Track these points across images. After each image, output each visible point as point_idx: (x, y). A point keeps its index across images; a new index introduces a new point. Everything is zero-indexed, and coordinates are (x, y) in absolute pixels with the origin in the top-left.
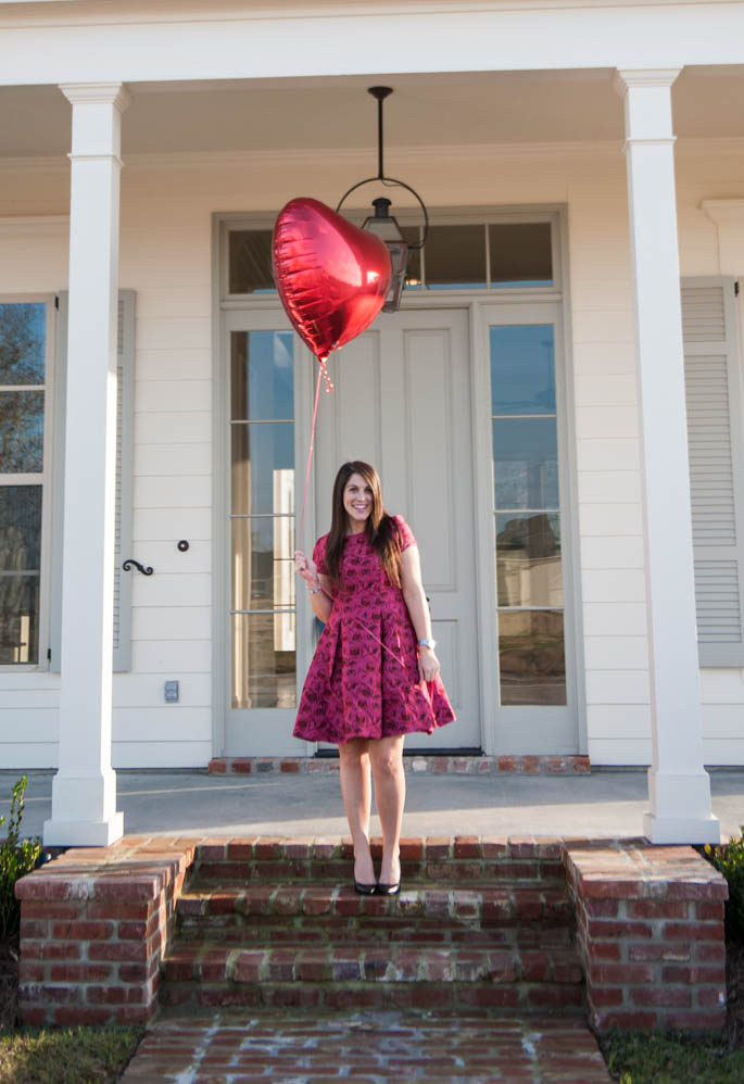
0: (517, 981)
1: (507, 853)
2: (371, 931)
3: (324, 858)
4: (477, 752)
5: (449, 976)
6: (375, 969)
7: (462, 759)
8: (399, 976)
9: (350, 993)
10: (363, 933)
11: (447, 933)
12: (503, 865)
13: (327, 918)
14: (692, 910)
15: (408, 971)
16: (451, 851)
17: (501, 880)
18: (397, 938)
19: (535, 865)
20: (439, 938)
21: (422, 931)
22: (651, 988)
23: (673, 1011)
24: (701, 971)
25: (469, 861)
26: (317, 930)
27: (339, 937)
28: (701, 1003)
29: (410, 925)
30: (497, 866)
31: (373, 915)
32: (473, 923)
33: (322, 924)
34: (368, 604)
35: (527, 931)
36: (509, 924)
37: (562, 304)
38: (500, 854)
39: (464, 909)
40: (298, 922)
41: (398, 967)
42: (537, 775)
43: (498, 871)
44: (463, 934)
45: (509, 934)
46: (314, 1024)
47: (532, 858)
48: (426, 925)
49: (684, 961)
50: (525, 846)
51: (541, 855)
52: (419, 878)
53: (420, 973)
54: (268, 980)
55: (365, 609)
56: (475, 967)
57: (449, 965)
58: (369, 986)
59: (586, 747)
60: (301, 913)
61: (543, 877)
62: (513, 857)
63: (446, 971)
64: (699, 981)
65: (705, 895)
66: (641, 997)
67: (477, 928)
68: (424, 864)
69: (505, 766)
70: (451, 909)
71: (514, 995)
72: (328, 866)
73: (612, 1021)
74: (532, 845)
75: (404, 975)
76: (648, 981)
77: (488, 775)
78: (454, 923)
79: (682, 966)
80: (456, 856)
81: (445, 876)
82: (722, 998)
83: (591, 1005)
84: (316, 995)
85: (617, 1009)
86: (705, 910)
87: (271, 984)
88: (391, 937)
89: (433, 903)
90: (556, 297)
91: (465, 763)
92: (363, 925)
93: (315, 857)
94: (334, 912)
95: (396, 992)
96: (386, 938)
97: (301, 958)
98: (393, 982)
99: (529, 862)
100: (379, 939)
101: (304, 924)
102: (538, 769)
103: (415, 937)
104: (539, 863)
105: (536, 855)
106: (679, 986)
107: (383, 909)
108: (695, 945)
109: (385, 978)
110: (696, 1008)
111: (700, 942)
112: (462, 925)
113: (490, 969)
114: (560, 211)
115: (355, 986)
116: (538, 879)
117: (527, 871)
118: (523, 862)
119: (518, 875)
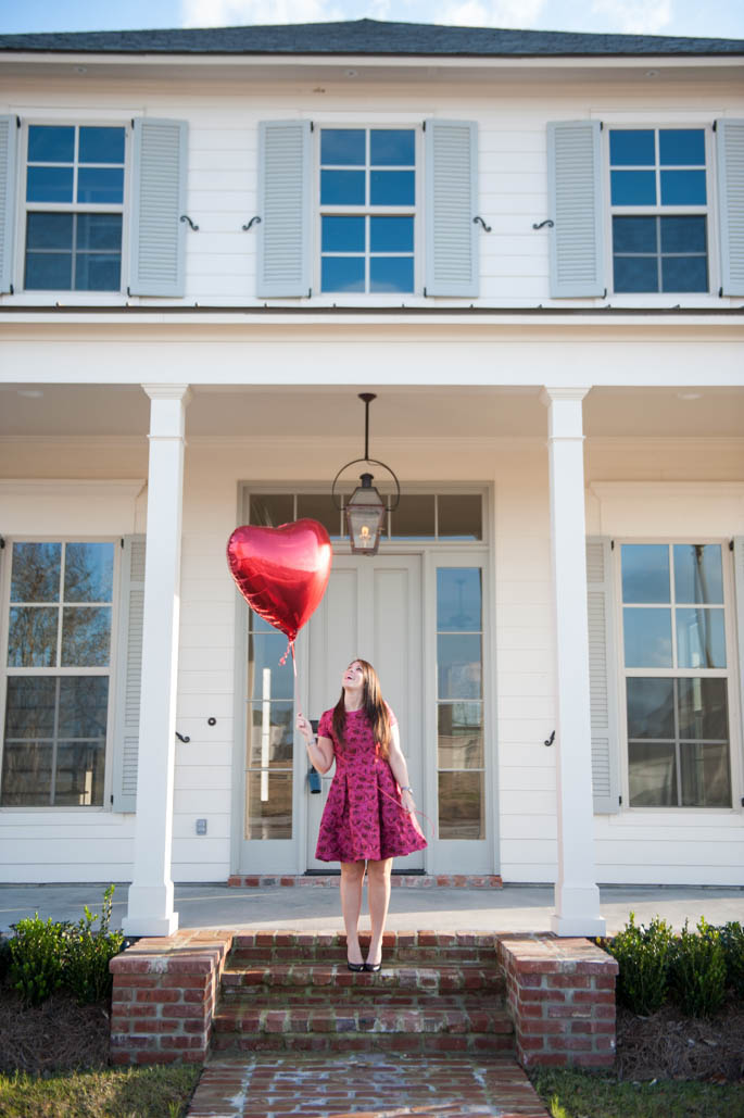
0: (466, 1032)
1: (456, 942)
2: (361, 997)
3: (325, 946)
4: (421, 872)
5: (419, 1028)
6: (366, 1024)
7: (411, 877)
8: (383, 1028)
9: (348, 1041)
10: (355, 998)
11: (415, 998)
12: (453, 951)
13: (329, 988)
14: (593, 982)
15: (390, 1025)
16: (416, 941)
17: (451, 961)
18: (379, 1003)
19: (476, 951)
20: (408, 1002)
21: (397, 997)
22: (563, 1037)
23: (579, 1053)
24: (598, 1025)
25: (428, 948)
26: (322, 996)
27: (338, 1001)
28: (598, 1048)
29: (389, 992)
30: (447, 951)
31: (362, 986)
32: (433, 991)
33: (326, 992)
34: (366, 763)
35: (472, 998)
36: (459, 992)
37: (489, 553)
38: (451, 943)
39: (427, 982)
40: (308, 991)
41: (383, 1022)
42: (465, 889)
43: (449, 955)
44: (426, 999)
45: (459, 999)
46: (323, 1063)
47: (473, 946)
48: (400, 993)
49: (587, 1018)
50: (469, 937)
51: (480, 944)
52: (393, 960)
53: (398, 1026)
54: (289, 1032)
55: (365, 767)
56: (438, 1022)
57: (419, 1021)
58: (361, 1036)
59: (499, 869)
60: (311, 984)
61: (481, 960)
62: (460, 945)
63: (416, 1025)
64: (597, 1031)
65: (602, 970)
66: (556, 1043)
67: (436, 995)
68: (396, 950)
69: (442, 882)
70: (418, 981)
71: (464, 1042)
72: (328, 951)
73: (536, 1060)
74: (473, 937)
75: (387, 1028)
76: (561, 1032)
77: (430, 889)
78: (420, 992)
79: (585, 1021)
80: (420, 944)
81: (412, 959)
82: (613, 1044)
83: (521, 1048)
84: (324, 1043)
85: (540, 1052)
86: (602, 982)
87: (291, 1034)
88: (374, 1002)
89: (406, 978)
90: (485, 548)
91: (413, 881)
92: (355, 993)
93: (319, 945)
94: (335, 983)
95: (380, 1039)
96: (371, 1002)
97: (312, 1016)
98: (380, 1033)
99: (471, 949)
100: (366, 1003)
101: (313, 992)
102: (465, 885)
103: (392, 1001)
104: (478, 949)
105: (476, 944)
106: (583, 1036)
107: (369, 982)
108: (595, 1007)
109: (373, 1030)
110: (595, 1051)
111: (599, 1005)
112: (425, 993)
113: (448, 1024)
114: (489, 487)
115: (351, 1035)
116: (478, 961)
117: (470, 955)
118: (467, 949)
119: (463, 958)
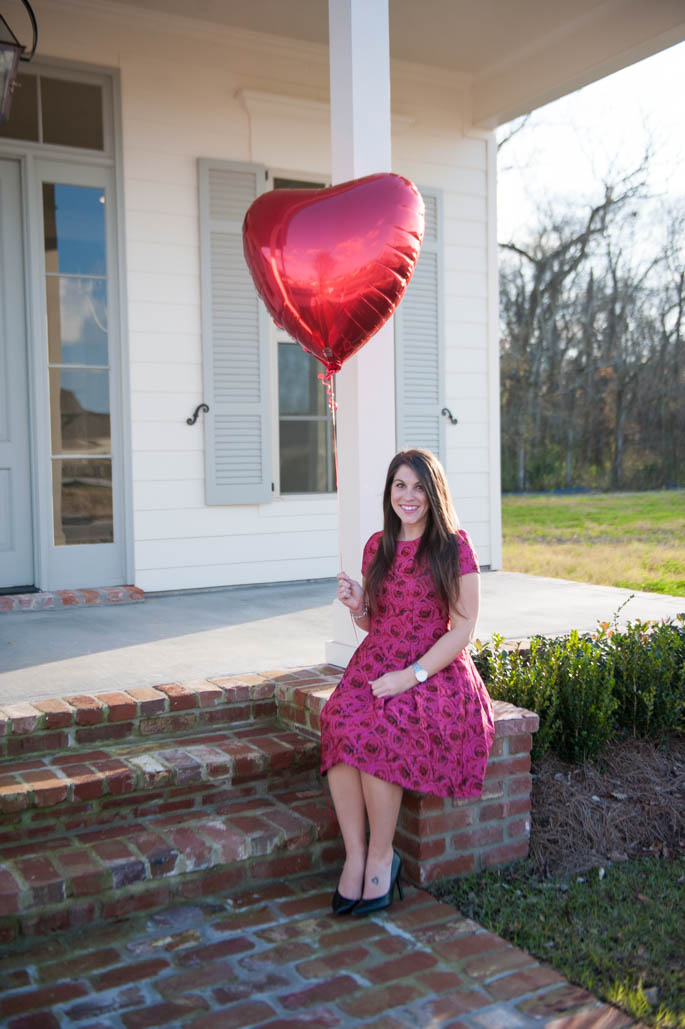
0: (312, 842)
1: (223, 699)
2: (113, 811)
3: (26, 731)
4: (32, 589)
5: (243, 853)
6: (162, 864)
7: (22, 597)
8: (190, 866)
10: (106, 814)
11: (198, 797)
12: (217, 712)
13: (63, 806)
14: (505, 747)
15: (200, 858)
16: (167, 705)
17: (215, 726)
18: (144, 814)
19: (248, 707)
20: (189, 804)
21: (171, 800)
22: (469, 830)
23: (488, 849)
24: (512, 804)
25: (183, 712)
26: (51, 821)
27: (77, 825)
28: (511, 836)
29: (159, 796)
30: (211, 713)
31: (119, 792)
32: (224, 782)
33: (56, 814)
35: (278, 780)
36: (262, 776)
37: (114, 171)
38: (216, 702)
39: (216, 770)
40: (27, 818)
41: (189, 857)
42: (97, 606)
43: (213, 717)
44: (213, 795)
45: (260, 787)
47: (246, 701)
48: (174, 794)
49: (499, 798)
50: (240, 689)
51: (255, 696)
52: (131, 738)
53: (213, 858)
54: (30, 907)
56: (270, 838)
57: (244, 842)
58: (153, 885)
59: (133, 578)
61: (255, 718)
62: (229, 702)
63: (241, 849)
64: (510, 814)
65: (520, 730)
66: (462, 841)
67: (228, 787)
68: (136, 722)
69: (68, 600)
70: (203, 771)
71: (307, 858)
72: (28, 740)
73: (435, 873)
74: (247, 688)
75: (197, 864)
76: (469, 824)
77: (52, 610)
78: (207, 786)
79: (496, 803)
80: (173, 708)
81: (159, 731)
82: (528, 827)
84: (91, 910)
85: (441, 859)
86: (517, 744)
87: (34, 910)
88: (137, 814)
89: (185, 769)
90: (108, 162)
91: (30, 601)
92: (105, 807)
93: (14, 733)
94: (73, 798)
95: (184, 884)
96: (131, 816)
97: (67, 873)
98: (183, 874)
99: (243, 705)
100: (124, 818)
101: (35, 818)
102: (98, 601)
103: (163, 809)
104: (251, 704)
105: (251, 697)
106: (493, 823)
107: (130, 785)
108: (508, 779)
109: (173, 873)
110: (507, 841)
111: (513, 776)
112: (213, 786)
113: (286, 838)
114: (112, 76)
115: (137, 888)
116: (252, 720)
117: (240, 714)
118: (237, 705)
119: (232, 719)
